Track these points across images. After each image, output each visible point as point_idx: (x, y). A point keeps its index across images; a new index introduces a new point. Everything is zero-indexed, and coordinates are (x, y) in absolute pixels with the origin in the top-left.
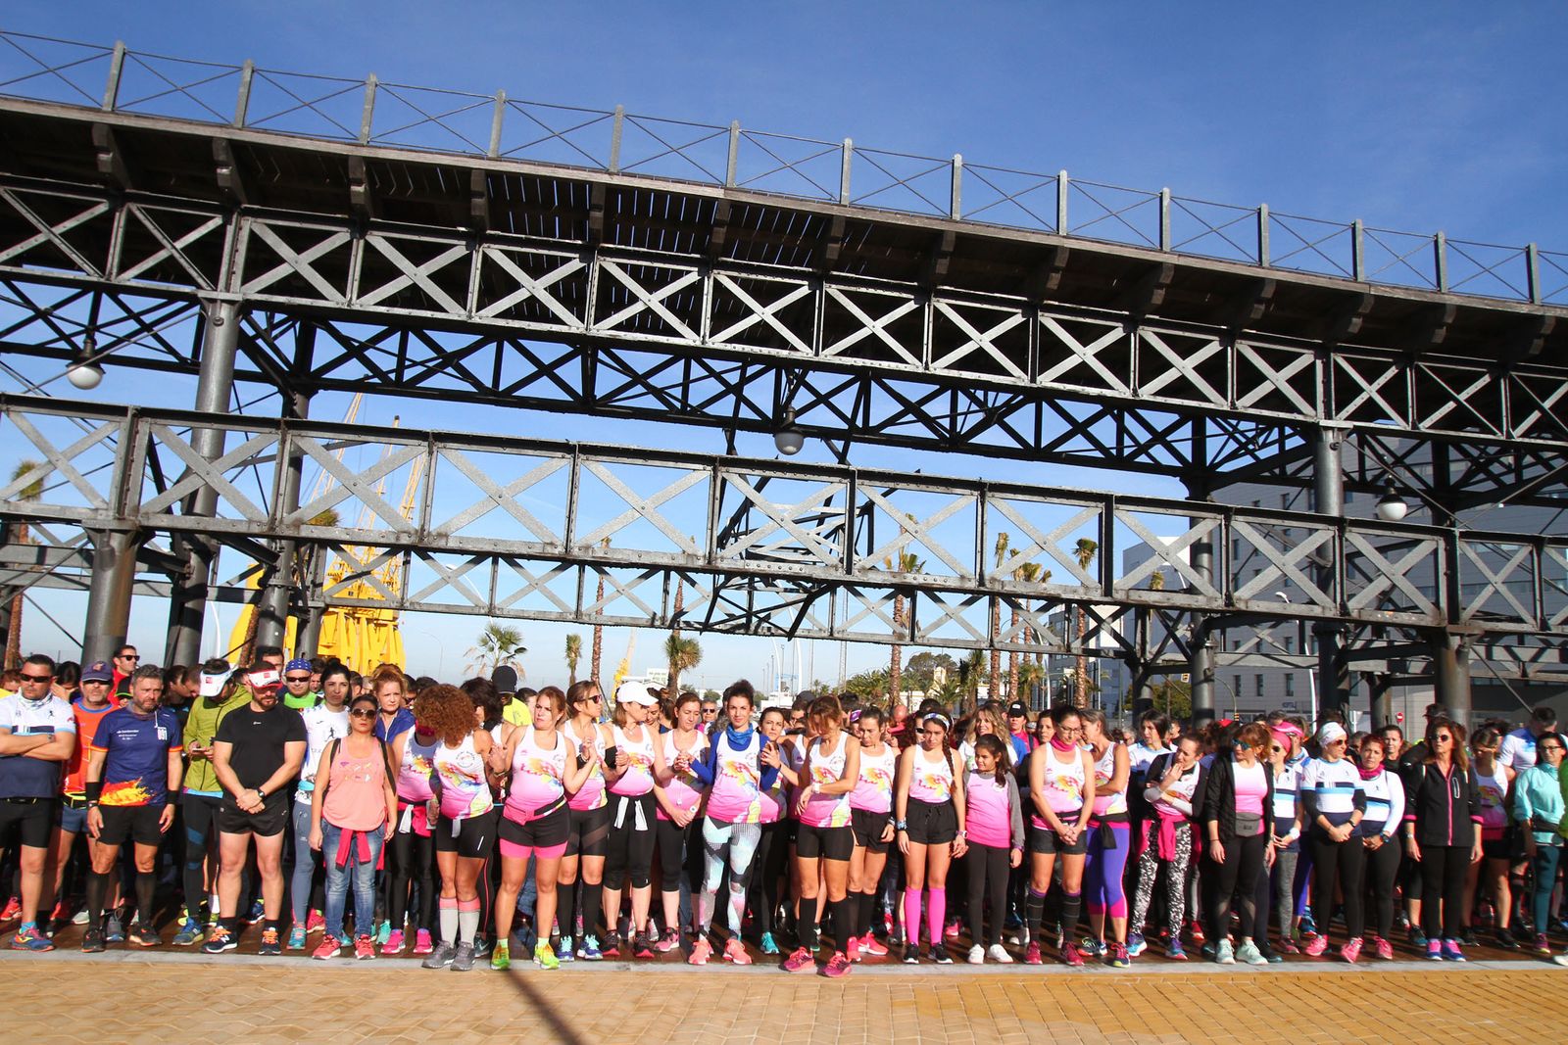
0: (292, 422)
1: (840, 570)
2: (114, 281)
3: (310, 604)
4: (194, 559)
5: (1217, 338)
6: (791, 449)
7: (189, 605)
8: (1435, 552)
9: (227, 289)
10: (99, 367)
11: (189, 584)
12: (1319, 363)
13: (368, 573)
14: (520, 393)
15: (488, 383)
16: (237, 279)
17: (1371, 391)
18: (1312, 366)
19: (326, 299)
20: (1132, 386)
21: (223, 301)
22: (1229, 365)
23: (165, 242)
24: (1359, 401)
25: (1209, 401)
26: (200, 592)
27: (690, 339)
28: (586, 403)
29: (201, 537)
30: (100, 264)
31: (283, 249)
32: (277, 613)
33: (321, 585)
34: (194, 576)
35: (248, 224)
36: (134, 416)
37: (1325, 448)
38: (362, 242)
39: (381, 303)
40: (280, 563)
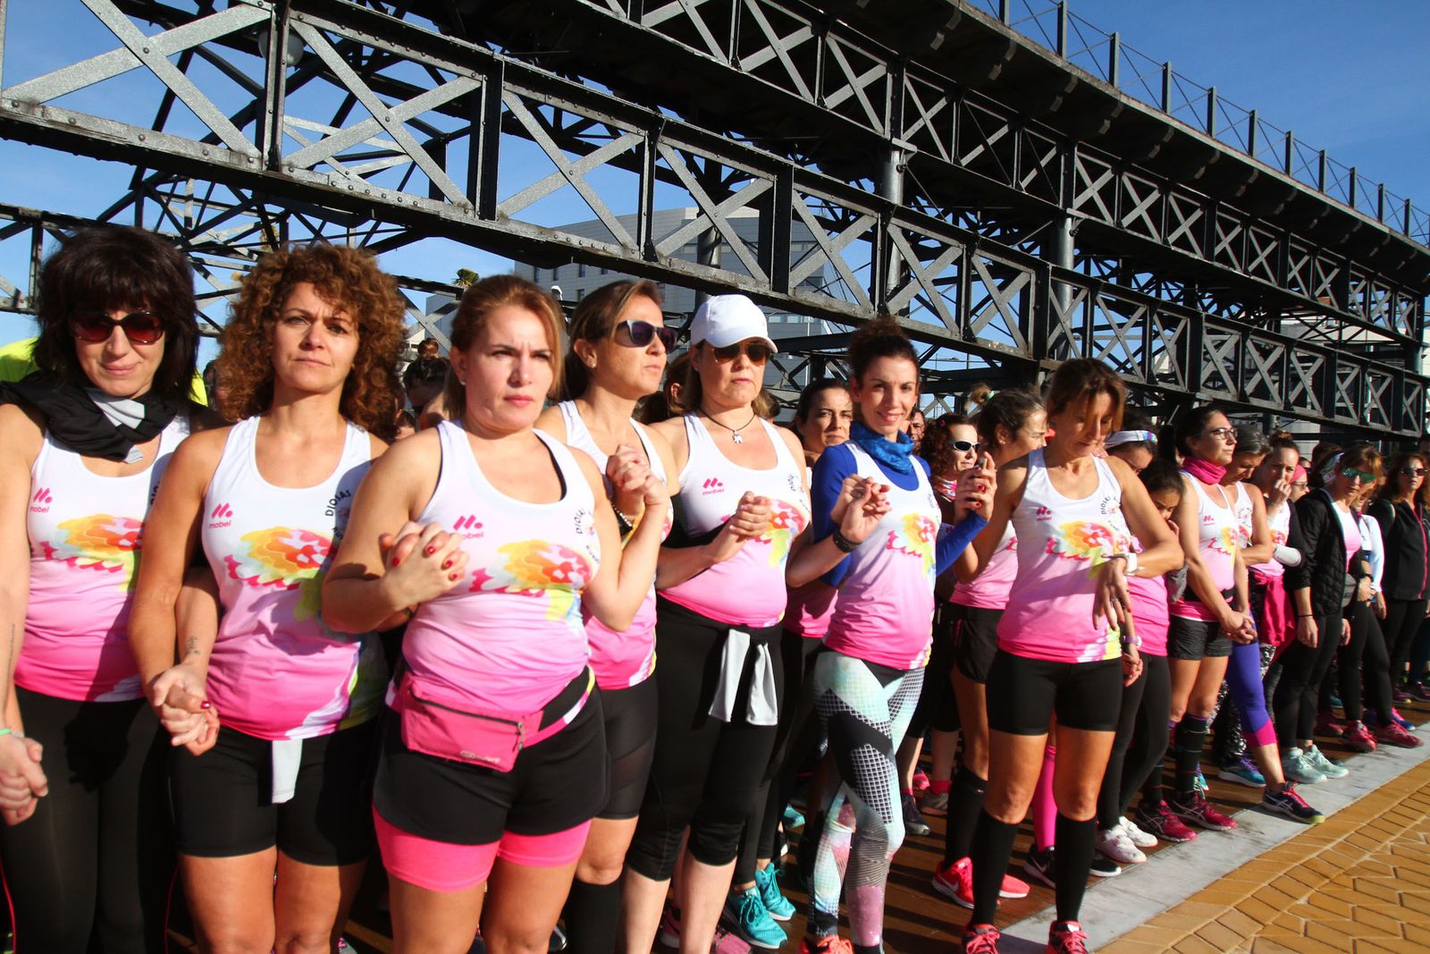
1: (471, 214)
5: (809, 23)
8: (1028, 284)
12: (889, 76)
17: (927, 117)
18: (884, 78)
20: (730, 58)
22: (819, 57)
24: (917, 127)
25: (800, 95)
37: (890, 169)
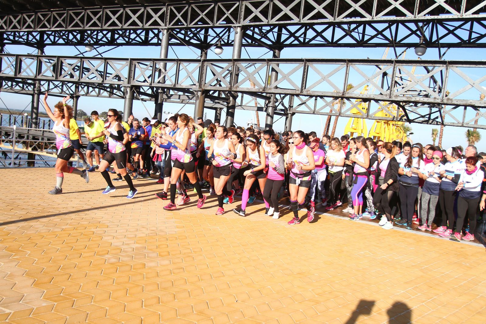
0: (276, 59)
2: (216, 25)
3: (288, 112)
4: (231, 98)
6: (419, 54)
7: (230, 111)
9: (239, 23)
10: (222, 48)
11: (230, 105)
13: (305, 103)
14: (340, 42)
15: (330, 40)
16: (242, 20)
19: (263, 22)
21: (238, 27)
23: (226, 12)
26: (234, 107)
27: (368, 18)
28: (362, 43)
29: (233, 92)
30: (212, 21)
31: (253, 9)
32: (270, 114)
33: (293, 107)
34: (231, 103)
35: (245, 3)
36: (203, 61)
38: (272, 3)
39: (277, 21)
40: (272, 100)
